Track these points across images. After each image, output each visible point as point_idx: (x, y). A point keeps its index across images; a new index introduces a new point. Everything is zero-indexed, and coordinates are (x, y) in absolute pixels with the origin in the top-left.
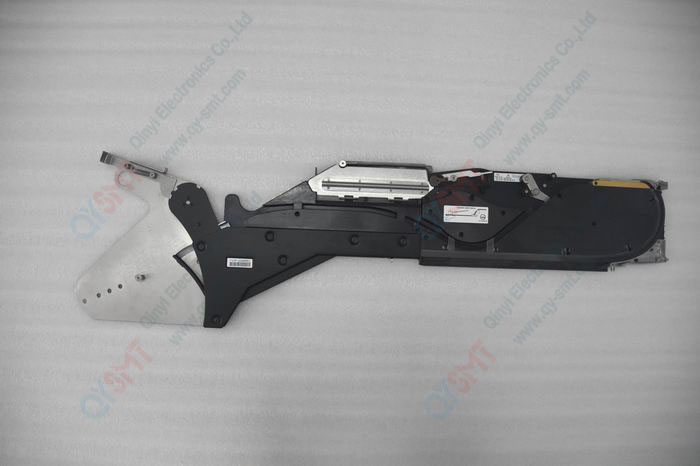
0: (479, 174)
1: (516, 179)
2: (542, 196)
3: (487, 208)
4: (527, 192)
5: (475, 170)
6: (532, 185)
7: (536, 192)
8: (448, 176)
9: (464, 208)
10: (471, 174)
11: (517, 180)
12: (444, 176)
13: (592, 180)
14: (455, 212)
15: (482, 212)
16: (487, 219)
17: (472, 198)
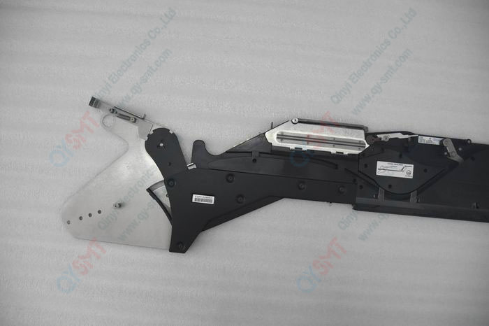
0: (407, 136)
1: (436, 142)
2: (458, 158)
3: (412, 166)
4: (446, 154)
5: (404, 133)
6: (450, 148)
7: (453, 154)
8: (382, 136)
10: (400, 136)
11: (438, 143)
12: (379, 136)
14: (386, 167)
15: (408, 169)
16: (412, 175)
17: (401, 156)
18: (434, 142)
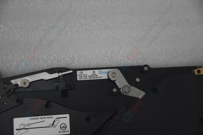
0: (56, 75)
1: (102, 75)
2: (138, 93)
3: (68, 116)
4: (115, 90)
5: (51, 71)
6: (121, 82)
7: (126, 90)
8: (19, 82)
9: (39, 118)
10: (46, 76)
11: (105, 77)
12: (13, 82)
13: (196, 67)
14: (28, 125)
15: (62, 121)
16: (68, 128)
17: (47, 105)
18: (99, 75)
